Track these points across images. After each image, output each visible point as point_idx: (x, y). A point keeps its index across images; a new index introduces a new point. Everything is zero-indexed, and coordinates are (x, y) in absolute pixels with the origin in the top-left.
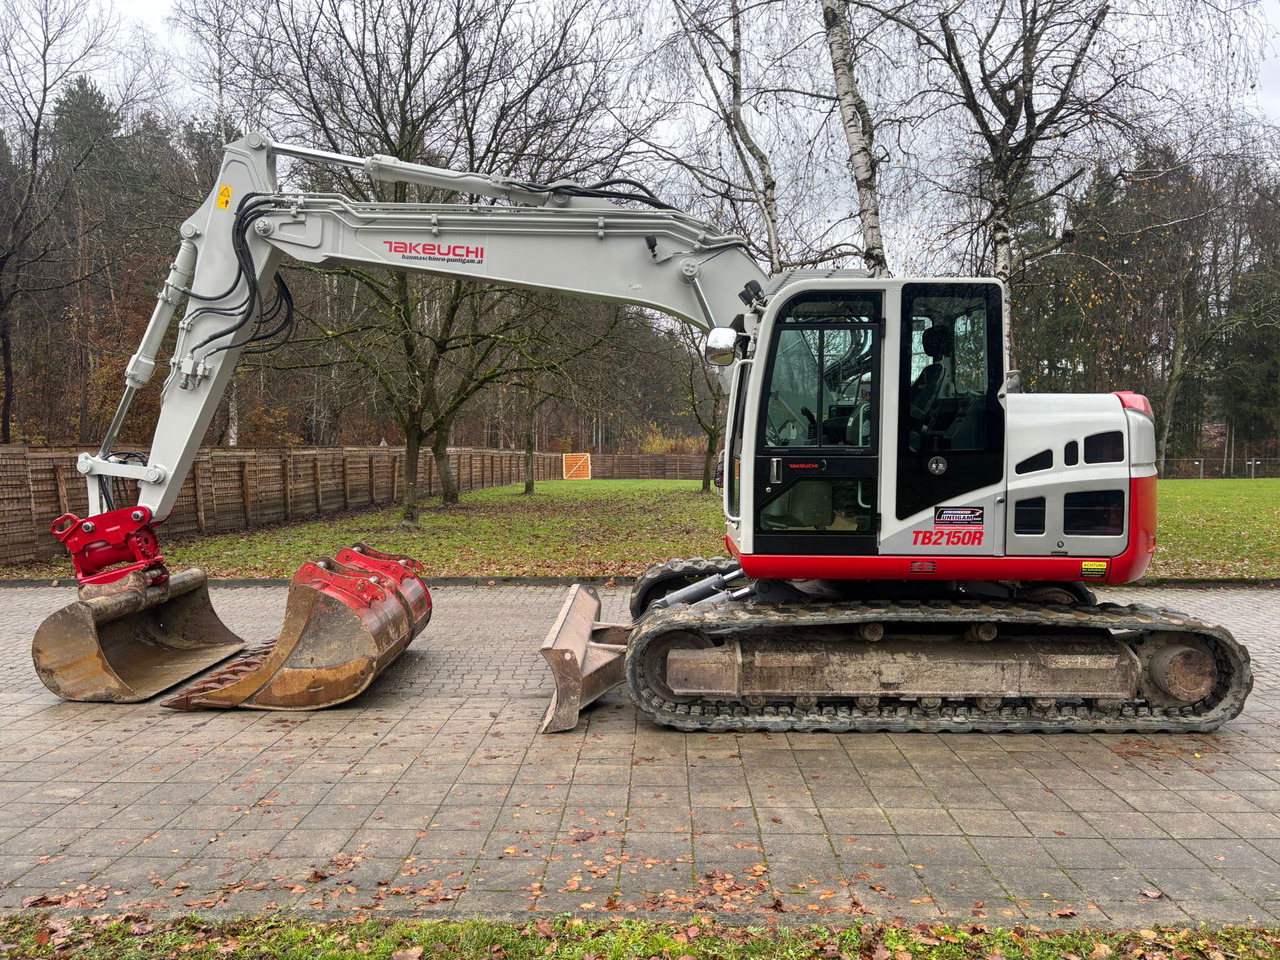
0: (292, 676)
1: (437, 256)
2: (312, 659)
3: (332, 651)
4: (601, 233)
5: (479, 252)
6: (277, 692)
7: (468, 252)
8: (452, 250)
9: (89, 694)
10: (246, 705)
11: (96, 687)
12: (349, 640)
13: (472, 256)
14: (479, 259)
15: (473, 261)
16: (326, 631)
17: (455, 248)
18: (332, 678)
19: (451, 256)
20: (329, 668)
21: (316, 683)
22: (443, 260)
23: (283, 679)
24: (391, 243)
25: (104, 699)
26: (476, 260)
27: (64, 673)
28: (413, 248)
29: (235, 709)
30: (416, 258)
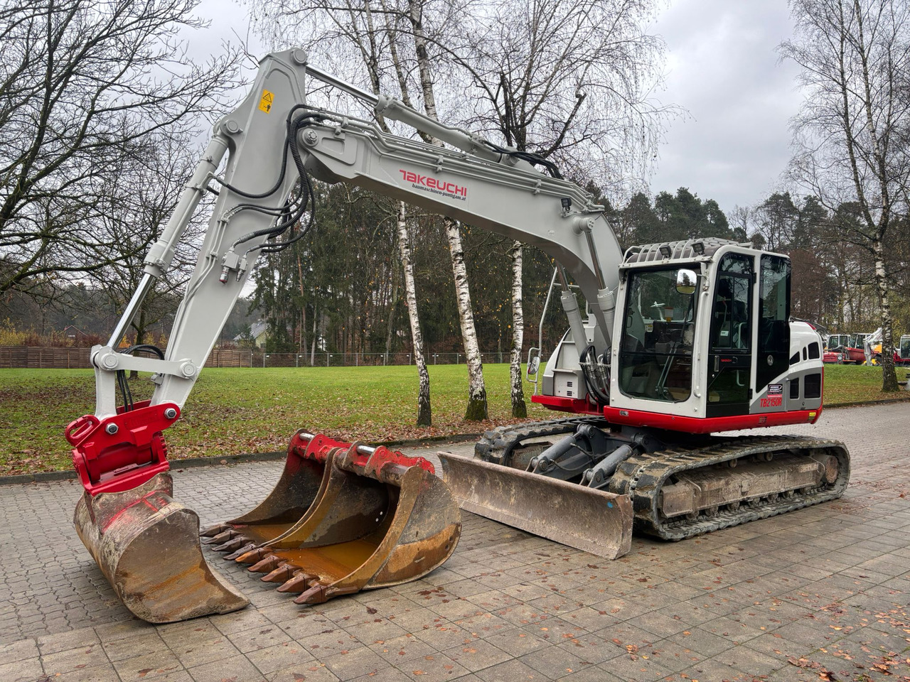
0: (403, 551)
1: (436, 189)
2: (417, 533)
3: (431, 523)
4: (538, 190)
5: (464, 191)
6: (393, 569)
7: (457, 190)
8: (447, 186)
9: (186, 612)
10: (369, 587)
11: (197, 602)
12: (443, 511)
13: (459, 194)
14: (464, 196)
15: (459, 198)
16: (428, 506)
17: (449, 185)
18: (431, 548)
19: (445, 191)
20: (429, 538)
21: (420, 554)
22: (440, 193)
23: (396, 555)
24: (405, 172)
25: (207, 613)
26: (462, 197)
27: (158, 594)
28: (420, 180)
29: (362, 592)
30: (422, 188)
